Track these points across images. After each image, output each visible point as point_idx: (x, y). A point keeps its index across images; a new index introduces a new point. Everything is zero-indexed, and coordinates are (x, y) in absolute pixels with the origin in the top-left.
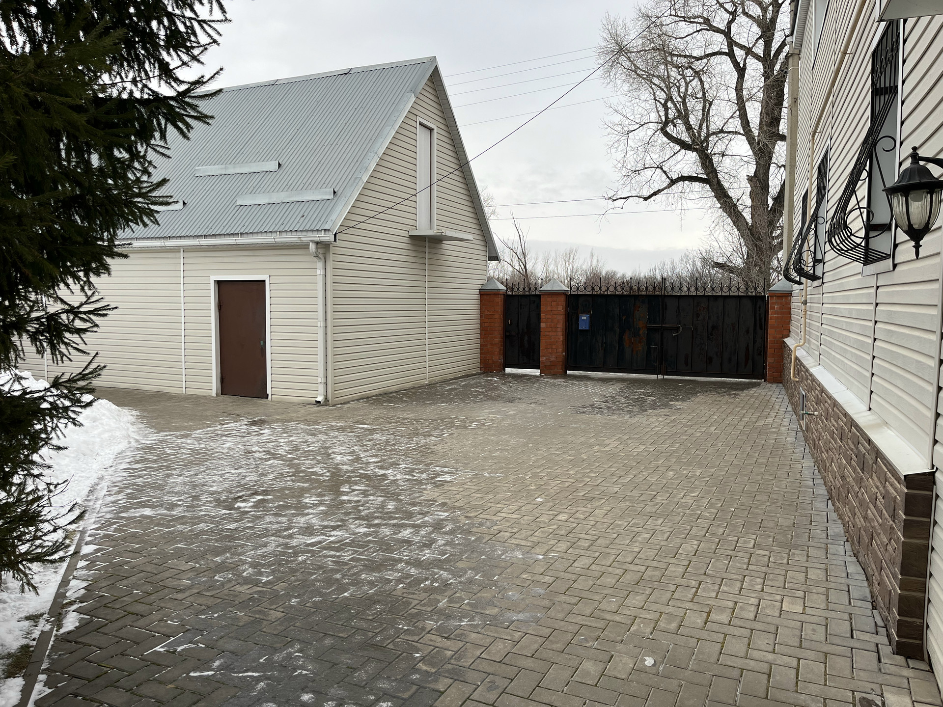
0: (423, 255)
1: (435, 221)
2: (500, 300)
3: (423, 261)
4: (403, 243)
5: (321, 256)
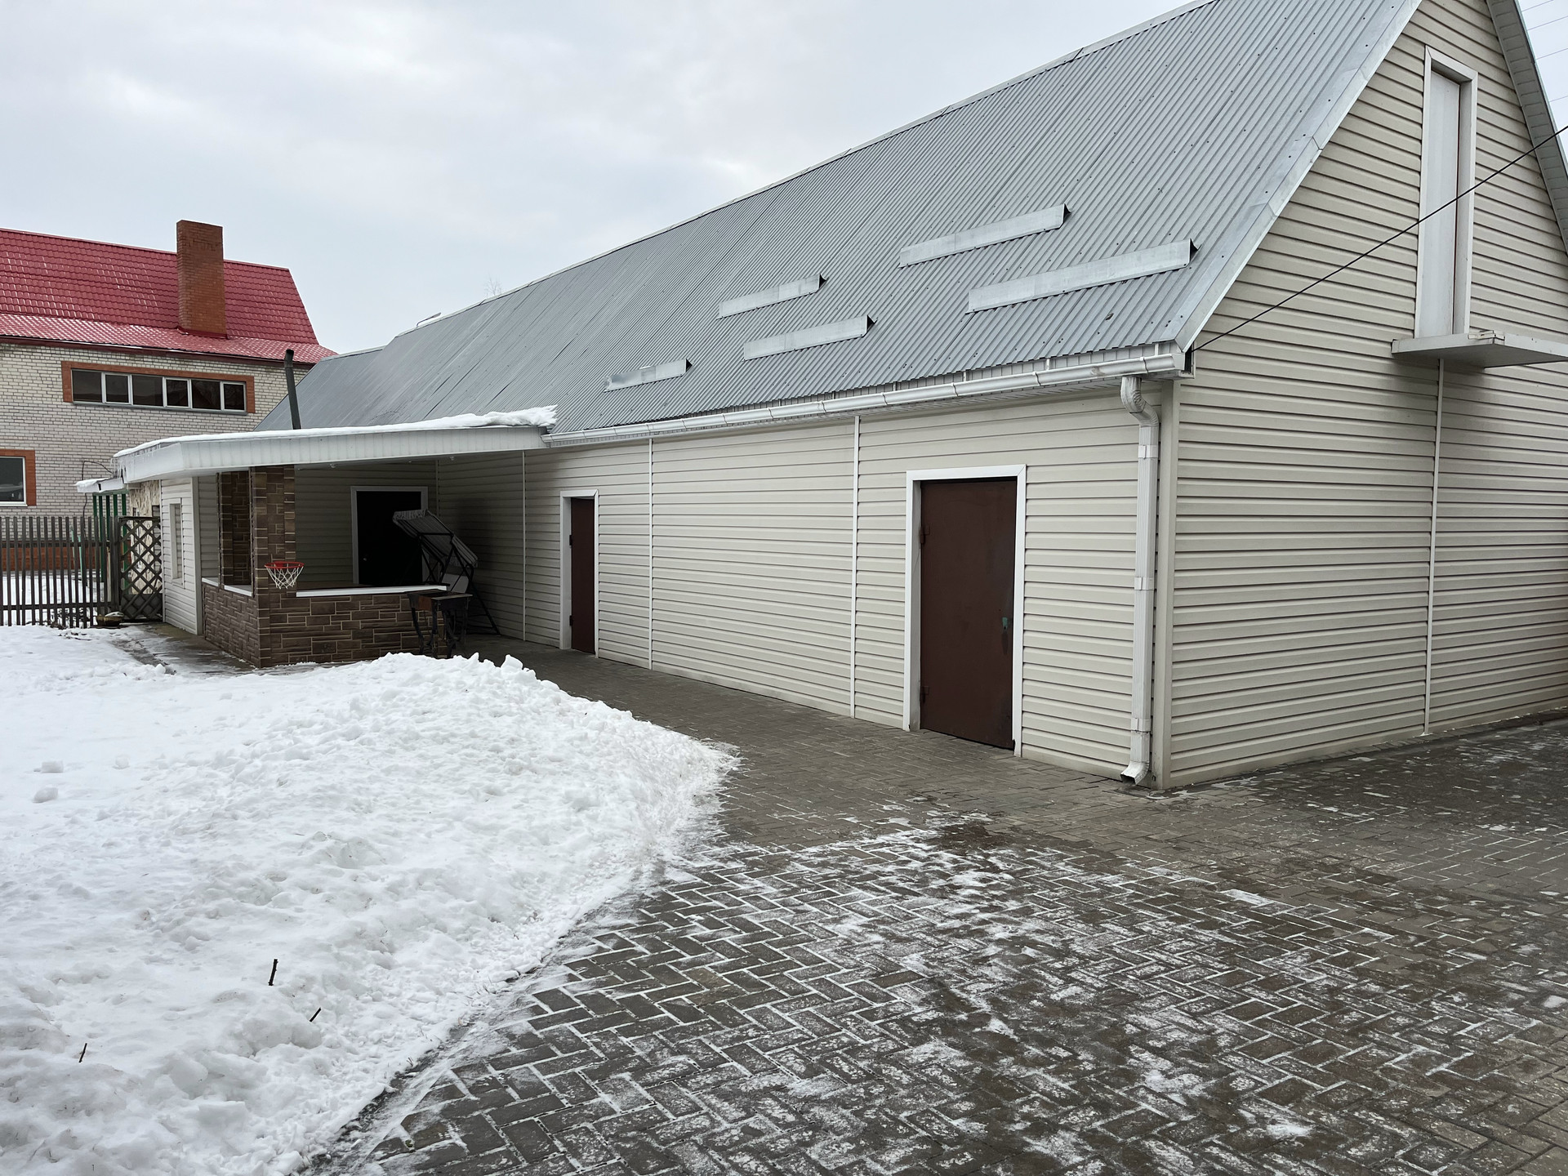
0: (1429, 405)
1: (1468, 315)
3: (1428, 419)
4: (1373, 374)
5: (1148, 411)
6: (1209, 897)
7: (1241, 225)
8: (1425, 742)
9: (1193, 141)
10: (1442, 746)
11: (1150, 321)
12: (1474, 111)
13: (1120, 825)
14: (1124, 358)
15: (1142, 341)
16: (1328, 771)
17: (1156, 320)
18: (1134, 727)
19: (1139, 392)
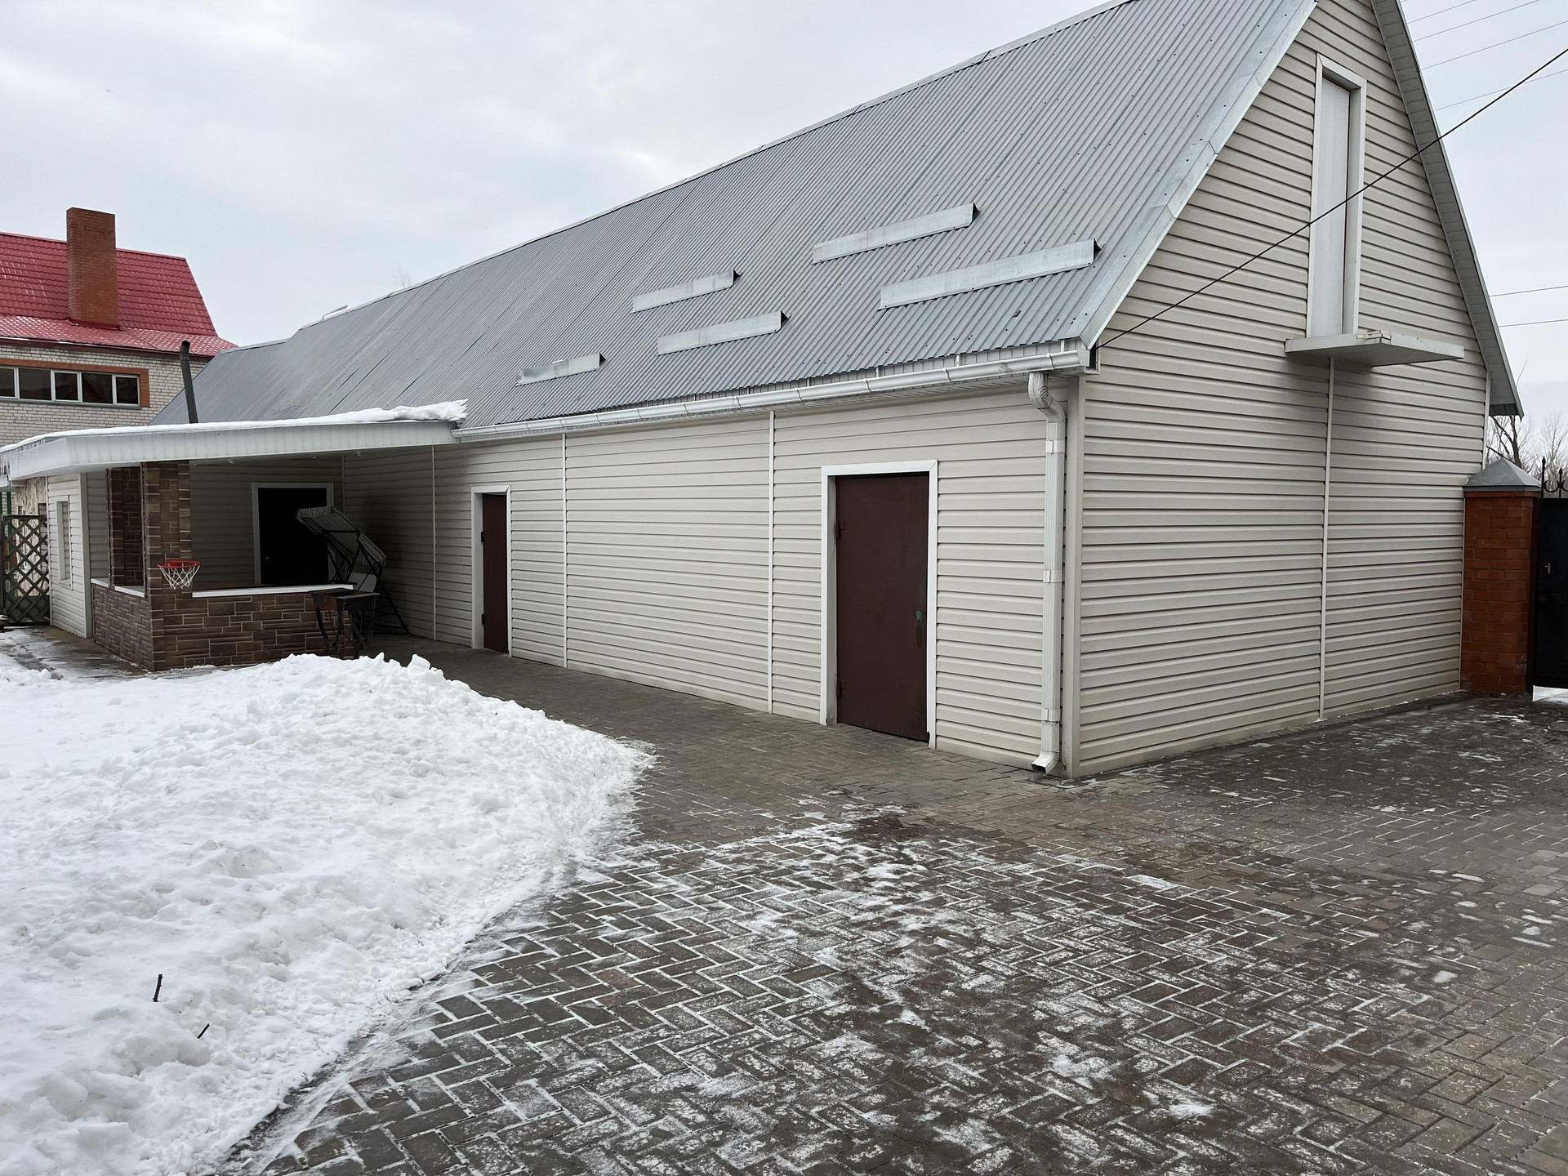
0: (1318, 402)
1: (1356, 316)
2: (1523, 514)
3: (1319, 416)
4: (1267, 372)
5: (1054, 407)
6: (1116, 883)
7: (1141, 227)
8: (1321, 728)
9: (1096, 144)
10: (1335, 731)
11: (1056, 319)
12: (1363, 118)
13: (1032, 814)
14: (1031, 354)
15: (1048, 338)
16: (1229, 757)
17: (1062, 318)
18: (1044, 717)
19: (1046, 388)
